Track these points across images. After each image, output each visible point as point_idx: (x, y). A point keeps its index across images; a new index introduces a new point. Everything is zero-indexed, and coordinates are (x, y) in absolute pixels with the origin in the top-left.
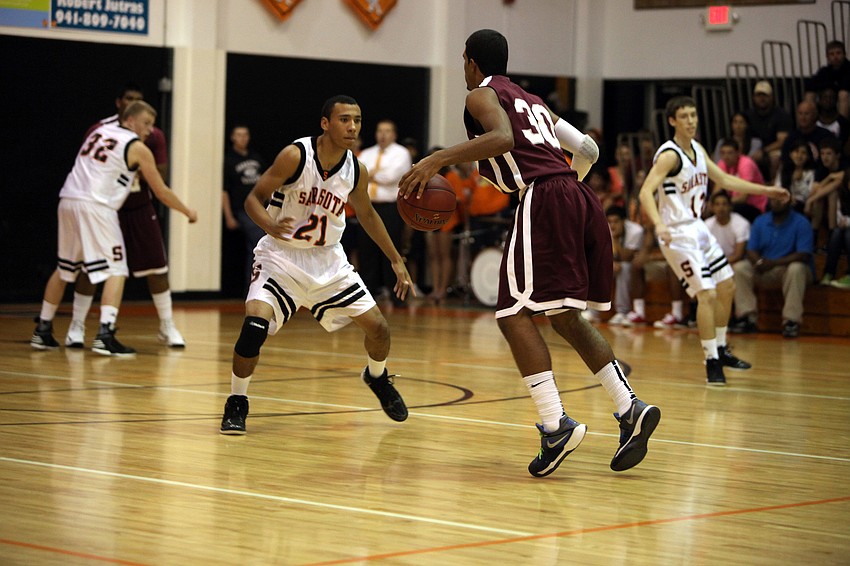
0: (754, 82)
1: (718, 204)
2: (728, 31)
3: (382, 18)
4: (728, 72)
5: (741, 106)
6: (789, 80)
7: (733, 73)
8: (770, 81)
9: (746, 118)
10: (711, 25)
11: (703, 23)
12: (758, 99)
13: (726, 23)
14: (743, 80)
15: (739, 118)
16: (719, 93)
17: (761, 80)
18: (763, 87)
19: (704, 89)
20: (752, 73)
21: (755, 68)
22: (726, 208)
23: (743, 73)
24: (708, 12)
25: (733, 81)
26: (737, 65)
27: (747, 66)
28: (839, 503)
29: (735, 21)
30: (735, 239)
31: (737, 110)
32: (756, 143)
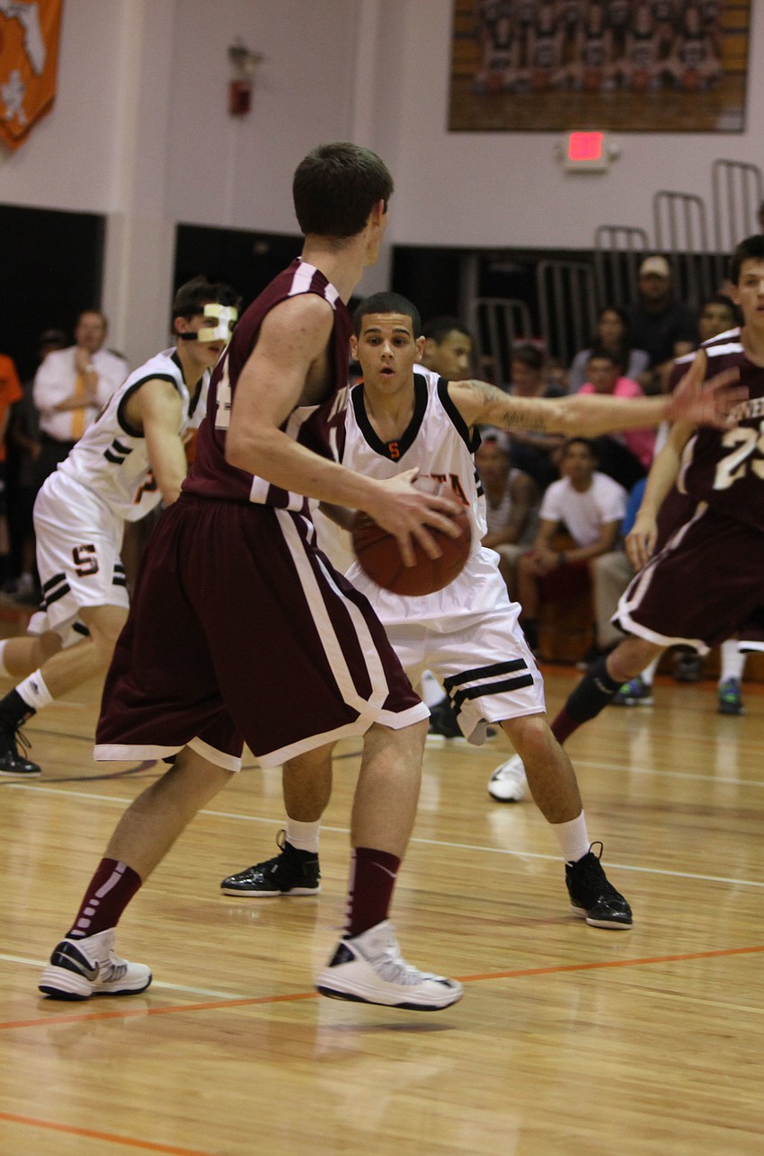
0: (641, 257)
1: (572, 456)
2: (598, 173)
3: (27, 130)
4: (598, 239)
5: (618, 298)
6: (697, 258)
7: (606, 244)
8: (667, 257)
9: (624, 317)
10: (573, 162)
11: (560, 158)
12: (647, 287)
13: (598, 161)
14: (623, 256)
15: (611, 316)
16: (582, 274)
17: (652, 254)
18: (656, 266)
19: (558, 266)
20: (638, 245)
21: (642, 233)
22: (585, 463)
23: (622, 243)
24: (570, 140)
25: (607, 255)
26: (613, 230)
27: (629, 231)
28: (752, 954)
29: (614, 158)
30: (600, 515)
31: (610, 303)
32: (639, 358)
